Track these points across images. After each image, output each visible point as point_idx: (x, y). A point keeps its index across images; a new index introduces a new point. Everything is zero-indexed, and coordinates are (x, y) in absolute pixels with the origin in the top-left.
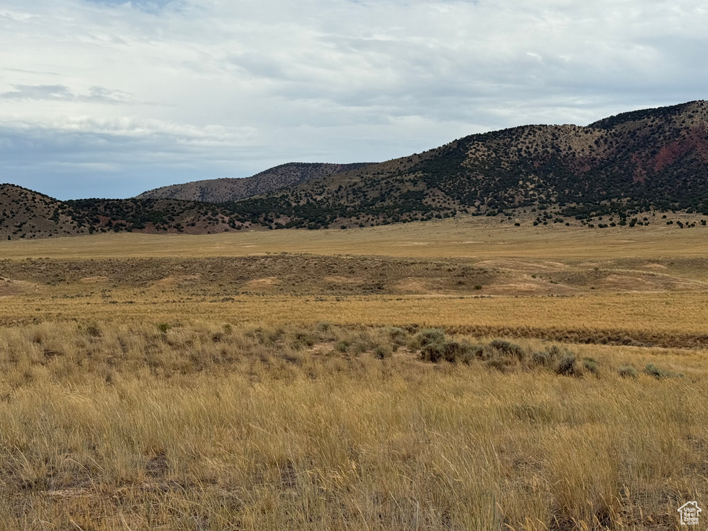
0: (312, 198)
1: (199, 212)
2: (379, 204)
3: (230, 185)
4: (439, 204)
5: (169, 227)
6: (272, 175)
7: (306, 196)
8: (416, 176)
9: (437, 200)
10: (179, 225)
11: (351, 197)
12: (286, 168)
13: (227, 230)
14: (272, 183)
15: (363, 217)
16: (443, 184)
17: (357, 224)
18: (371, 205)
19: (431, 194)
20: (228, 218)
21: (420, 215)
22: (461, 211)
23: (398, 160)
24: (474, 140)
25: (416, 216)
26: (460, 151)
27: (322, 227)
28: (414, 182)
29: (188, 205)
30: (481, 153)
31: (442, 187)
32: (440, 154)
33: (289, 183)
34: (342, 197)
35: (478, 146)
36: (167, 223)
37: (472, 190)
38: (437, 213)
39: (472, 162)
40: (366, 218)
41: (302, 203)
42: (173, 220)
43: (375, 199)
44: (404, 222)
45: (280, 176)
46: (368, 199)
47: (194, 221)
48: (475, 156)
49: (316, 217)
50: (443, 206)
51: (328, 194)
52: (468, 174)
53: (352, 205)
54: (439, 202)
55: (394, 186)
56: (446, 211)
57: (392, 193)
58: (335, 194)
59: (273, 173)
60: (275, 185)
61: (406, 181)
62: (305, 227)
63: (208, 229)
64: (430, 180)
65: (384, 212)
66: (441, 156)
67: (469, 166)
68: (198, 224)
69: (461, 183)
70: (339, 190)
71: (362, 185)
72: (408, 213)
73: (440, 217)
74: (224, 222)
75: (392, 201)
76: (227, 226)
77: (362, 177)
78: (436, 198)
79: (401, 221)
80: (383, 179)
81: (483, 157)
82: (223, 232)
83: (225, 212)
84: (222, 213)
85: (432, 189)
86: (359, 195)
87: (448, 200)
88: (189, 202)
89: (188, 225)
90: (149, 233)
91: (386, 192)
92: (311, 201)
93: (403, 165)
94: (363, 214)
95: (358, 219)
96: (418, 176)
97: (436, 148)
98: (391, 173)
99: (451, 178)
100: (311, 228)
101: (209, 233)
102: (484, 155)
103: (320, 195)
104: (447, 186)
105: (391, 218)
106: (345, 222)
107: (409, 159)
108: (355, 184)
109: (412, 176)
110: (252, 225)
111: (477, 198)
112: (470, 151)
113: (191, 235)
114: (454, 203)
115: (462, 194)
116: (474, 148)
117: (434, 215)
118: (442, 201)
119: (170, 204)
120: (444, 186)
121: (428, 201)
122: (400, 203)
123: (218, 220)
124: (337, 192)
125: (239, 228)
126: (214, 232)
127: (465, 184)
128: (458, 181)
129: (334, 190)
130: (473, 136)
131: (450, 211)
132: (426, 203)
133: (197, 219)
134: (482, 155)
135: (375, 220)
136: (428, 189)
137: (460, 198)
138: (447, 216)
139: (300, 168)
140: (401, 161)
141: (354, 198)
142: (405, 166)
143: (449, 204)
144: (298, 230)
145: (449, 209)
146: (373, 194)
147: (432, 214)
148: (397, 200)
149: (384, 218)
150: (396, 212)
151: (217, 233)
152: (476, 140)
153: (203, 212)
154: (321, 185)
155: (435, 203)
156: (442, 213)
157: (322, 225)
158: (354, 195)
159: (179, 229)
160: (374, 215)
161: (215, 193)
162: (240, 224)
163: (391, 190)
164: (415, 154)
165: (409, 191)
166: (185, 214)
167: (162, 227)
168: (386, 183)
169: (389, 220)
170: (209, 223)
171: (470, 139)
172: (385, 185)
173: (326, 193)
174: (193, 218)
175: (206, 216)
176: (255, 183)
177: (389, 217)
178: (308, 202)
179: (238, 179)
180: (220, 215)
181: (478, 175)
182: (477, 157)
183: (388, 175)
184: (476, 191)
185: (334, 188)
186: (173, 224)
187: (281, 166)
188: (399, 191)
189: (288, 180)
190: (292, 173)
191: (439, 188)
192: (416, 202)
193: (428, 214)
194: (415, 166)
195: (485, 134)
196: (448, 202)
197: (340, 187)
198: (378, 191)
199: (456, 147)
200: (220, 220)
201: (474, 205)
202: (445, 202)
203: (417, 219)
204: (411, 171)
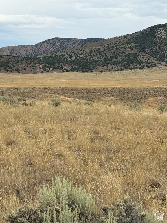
0: (78, 56)
1: (27, 63)
2: (114, 60)
3: (25, 48)
4: (146, 60)
5: (13, 70)
6: (46, 44)
7: (74, 55)
8: (131, 46)
9: (145, 58)
10: (17, 69)
11: (99, 56)
12: (53, 41)
13: (42, 72)
14: (46, 48)
15: (110, 66)
16: (147, 50)
17: (107, 70)
18: (110, 60)
19: (141, 55)
20: (42, 66)
21: (138, 66)
22: (158, 64)
23: (119, 37)
24: (159, 28)
25: (137, 66)
26: (152, 33)
27: (90, 71)
28: (132, 49)
29: (19, 59)
30: (163, 34)
31: (146, 51)
32: (141, 35)
33: (55, 48)
34: (94, 56)
35: (161, 31)
36: (11, 68)
37: (162, 53)
38: (147, 65)
39: (159, 39)
40: (111, 67)
41: (73, 59)
42: (14, 66)
43: (112, 57)
44: (131, 69)
45: (50, 44)
46: (108, 57)
47: (25, 67)
48: (160, 36)
49: (85, 66)
50: (149, 61)
51: (86, 54)
52: (159, 45)
53: (100, 60)
54: (146, 59)
55: (121, 51)
56: (151, 64)
57: (120, 54)
58: (89, 54)
59: (47, 43)
60: (48, 49)
61: (127, 48)
62: (80, 71)
63: (33, 71)
64: (140, 48)
65: (120, 64)
66: (142, 35)
67: (158, 41)
68: (27, 69)
69: (156, 49)
70: (91, 52)
71: (103, 50)
72: (132, 65)
73: (149, 67)
74: (40, 68)
75: (121, 58)
76: (41, 70)
77: (102, 46)
78: (144, 57)
79: (129, 68)
80: (113, 47)
81: (164, 36)
82: (40, 73)
83: (39, 63)
84: (38, 63)
85: (141, 52)
86: (103, 55)
87: (151, 58)
88: (19, 57)
89: (22, 69)
90: (3, 73)
91: (117, 54)
92: (77, 58)
93: (122, 40)
94: (109, 65)
95: (107, 67)
96: (133, 45)
97: (139, 31)
98: (117, 44)
99: (150, 47)
100: (84, 72)
101: (33, 73)
102: (165, 35)
103: (82, 54)
104: (149, 51)
105: (124, 67)
106: (101, 68)
107: (125, 37)
108: (99, 49)
109: (129, 46)
110: (54, 69)
111: (165, 57)
112: (157, 33)
113: (25, 75)
114: (154, 60)
115: (157, 55)
116: (159, 31)
117: (145, 66)
118: (147, 59)
119: (10, 58)
120: (148, 51)
121: (140, 58)
122: (126, 59)
123: (37, 67)
124: (90, 53)
125: (48, 71)
126: (36, 73)
127: (158, 50)
128: (154, 48)
129: (88, 52)
130: (158, 25)
131: (153, 64)
132: (140, 59)
133: (26, 66)
134: (164, 35)
135: (116, 68)
136: (139, 52)
137: (156, 57)
138: (152, 66)
139: (60, 40)
140: (121, 37)
141: (100, 56)
142: (123, 41)
143: (151, 60)
144: (78, 73)
145: (152, 63)
146: (110, 55)
147: (144, 65)
148: (124, 58)
149: (120, 67)
150: (126, 64)
151: (37, 73)
152: (160, 27)
153: (29, 62)
154: (81, 49)
155: (144, 59)
156: (149, 65)
157: (89, 70)
158: (100, 55)
159: (18, 71)
160: (115, 65)
161: (18, 53)
162: (48, 69)
163: (119, 53)
164: (128, 34)
165: (129, 53)
166: (20, 63)
167: (9, 70)
168: (116, 49)
169: (123, 68)
170: (33, 68)
171: (156, 27)
172: (116, 50)
173: (84, 54)
174: (24, 65)
175: (31, 65)
176: (38, 48)
177: (123, 66)
178: (76, 58)
179: (29, 46)
180: (37, 64)
181: (164, 45)
182: (161, 36)
183: (115, 45)
184: (163, 53)
185: (88, 51)
186: (15, 68)
187: (50, 39)
188: (124, 53)
189: (55, 47)
190: (57, 43)
191: (145, 52)
192: (135, 59)
193: (142, 65)
194: (129, 40)
195: (164, 25)
196: (151, 59)
197: (92, 51)
198: (112, 53)
199: (149, 31)
200: (38, 67)
201: (164, 61)
202: (149, 59)
203: (137, 68)
204: (127, 43)
